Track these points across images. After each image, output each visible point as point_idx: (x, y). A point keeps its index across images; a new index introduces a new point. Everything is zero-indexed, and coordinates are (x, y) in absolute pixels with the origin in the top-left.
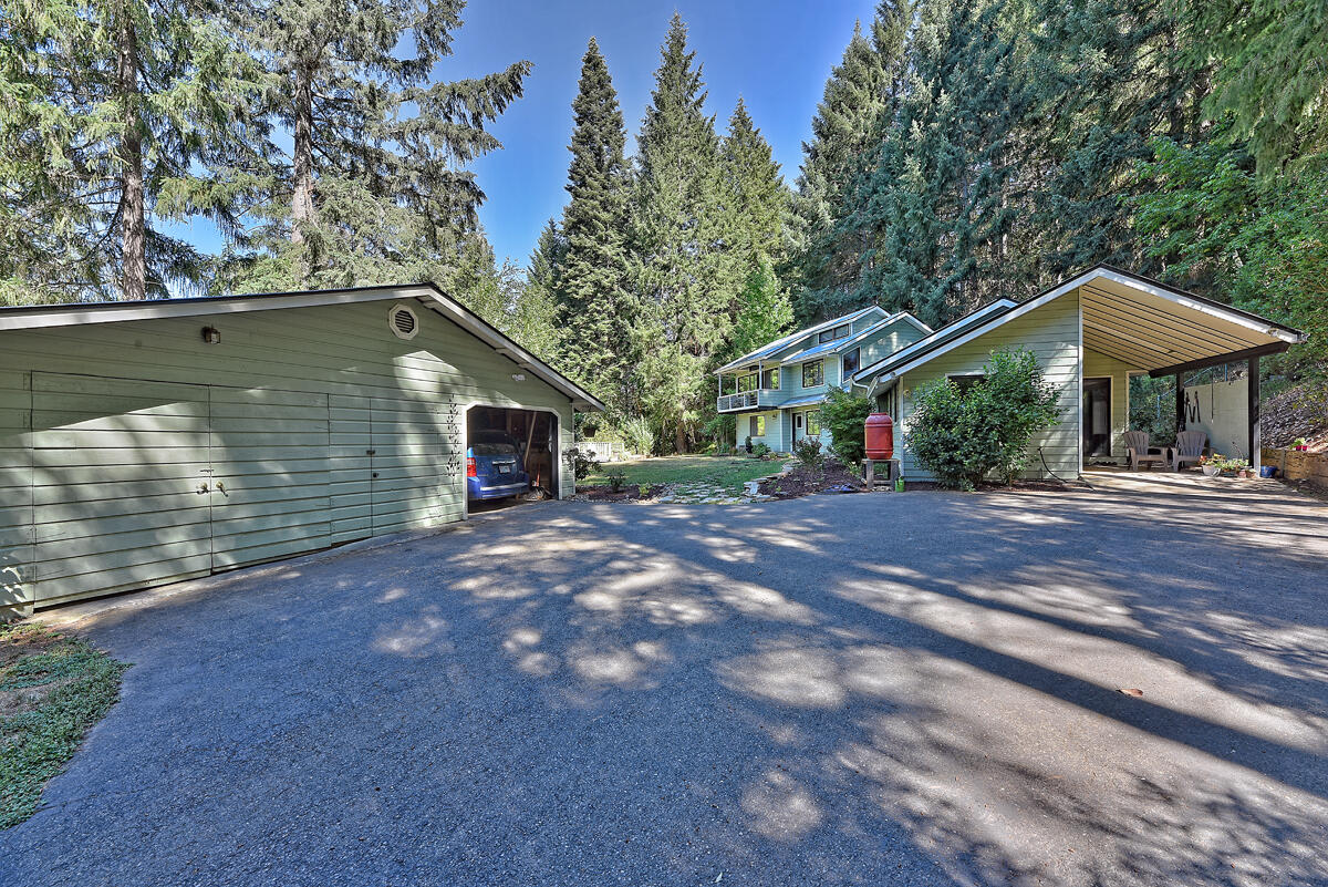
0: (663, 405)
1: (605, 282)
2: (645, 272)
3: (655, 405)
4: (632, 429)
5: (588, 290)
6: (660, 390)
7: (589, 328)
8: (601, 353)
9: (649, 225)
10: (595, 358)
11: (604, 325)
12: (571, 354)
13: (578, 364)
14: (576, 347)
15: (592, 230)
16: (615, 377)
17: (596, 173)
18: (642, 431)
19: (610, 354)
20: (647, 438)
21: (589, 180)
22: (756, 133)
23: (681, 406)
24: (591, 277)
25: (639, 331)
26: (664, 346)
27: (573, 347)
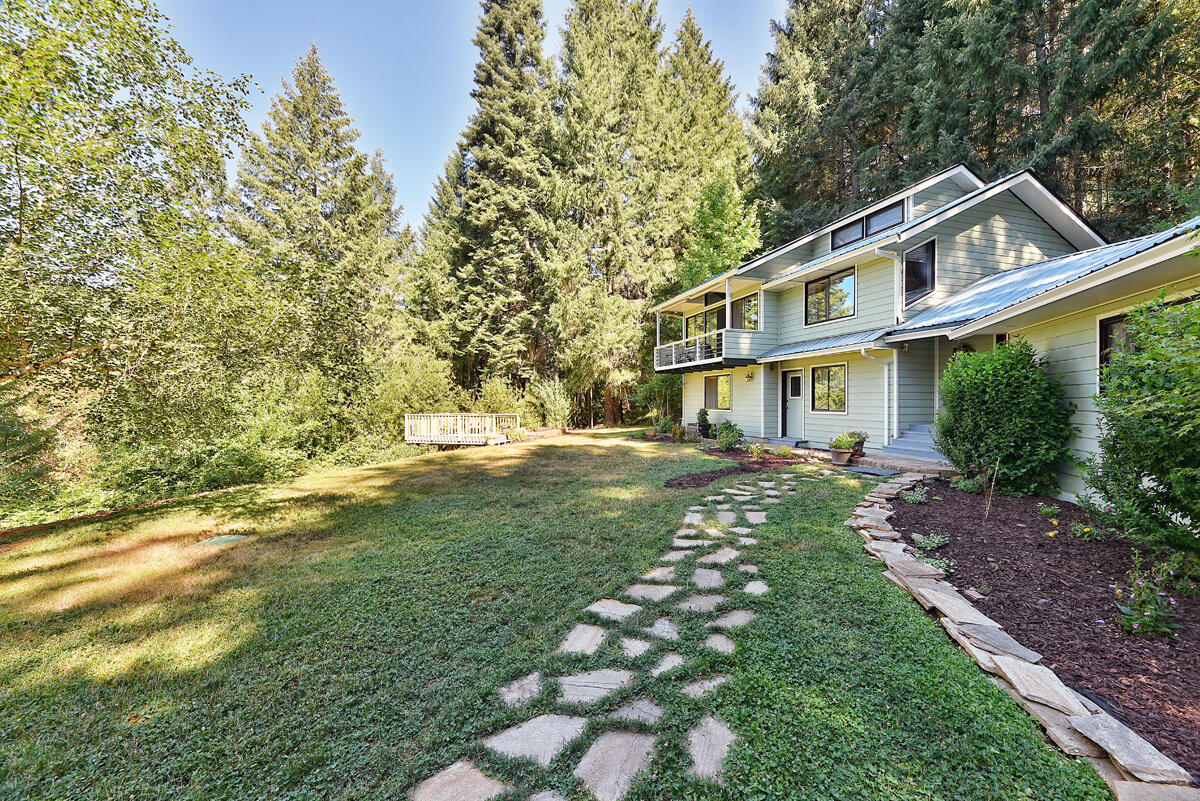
0: (584, 362)
1: (515, 206)
2: (562, 188)
3: (574, 361)
4: (543, 394)
5: (491, 214)
6: (578, 342)
7: (493, 265)
8: (508, 295)
9: (569, 125)
10: (500, 301)
11: (512, 261)
12: (472, 297)
13: (480, 310)
14: (479, 289)
15: (499, 138)
16: (526, 327)
17: (506, 69)
18: (556, 396)
19: (520, 297)
20: (561, 405)
21: (495, 76)
22: (707, 46)
23: (606, 363)
24: (497, 198)
25: (553, 264)
26: (586, 285)
27: (474, 289)
